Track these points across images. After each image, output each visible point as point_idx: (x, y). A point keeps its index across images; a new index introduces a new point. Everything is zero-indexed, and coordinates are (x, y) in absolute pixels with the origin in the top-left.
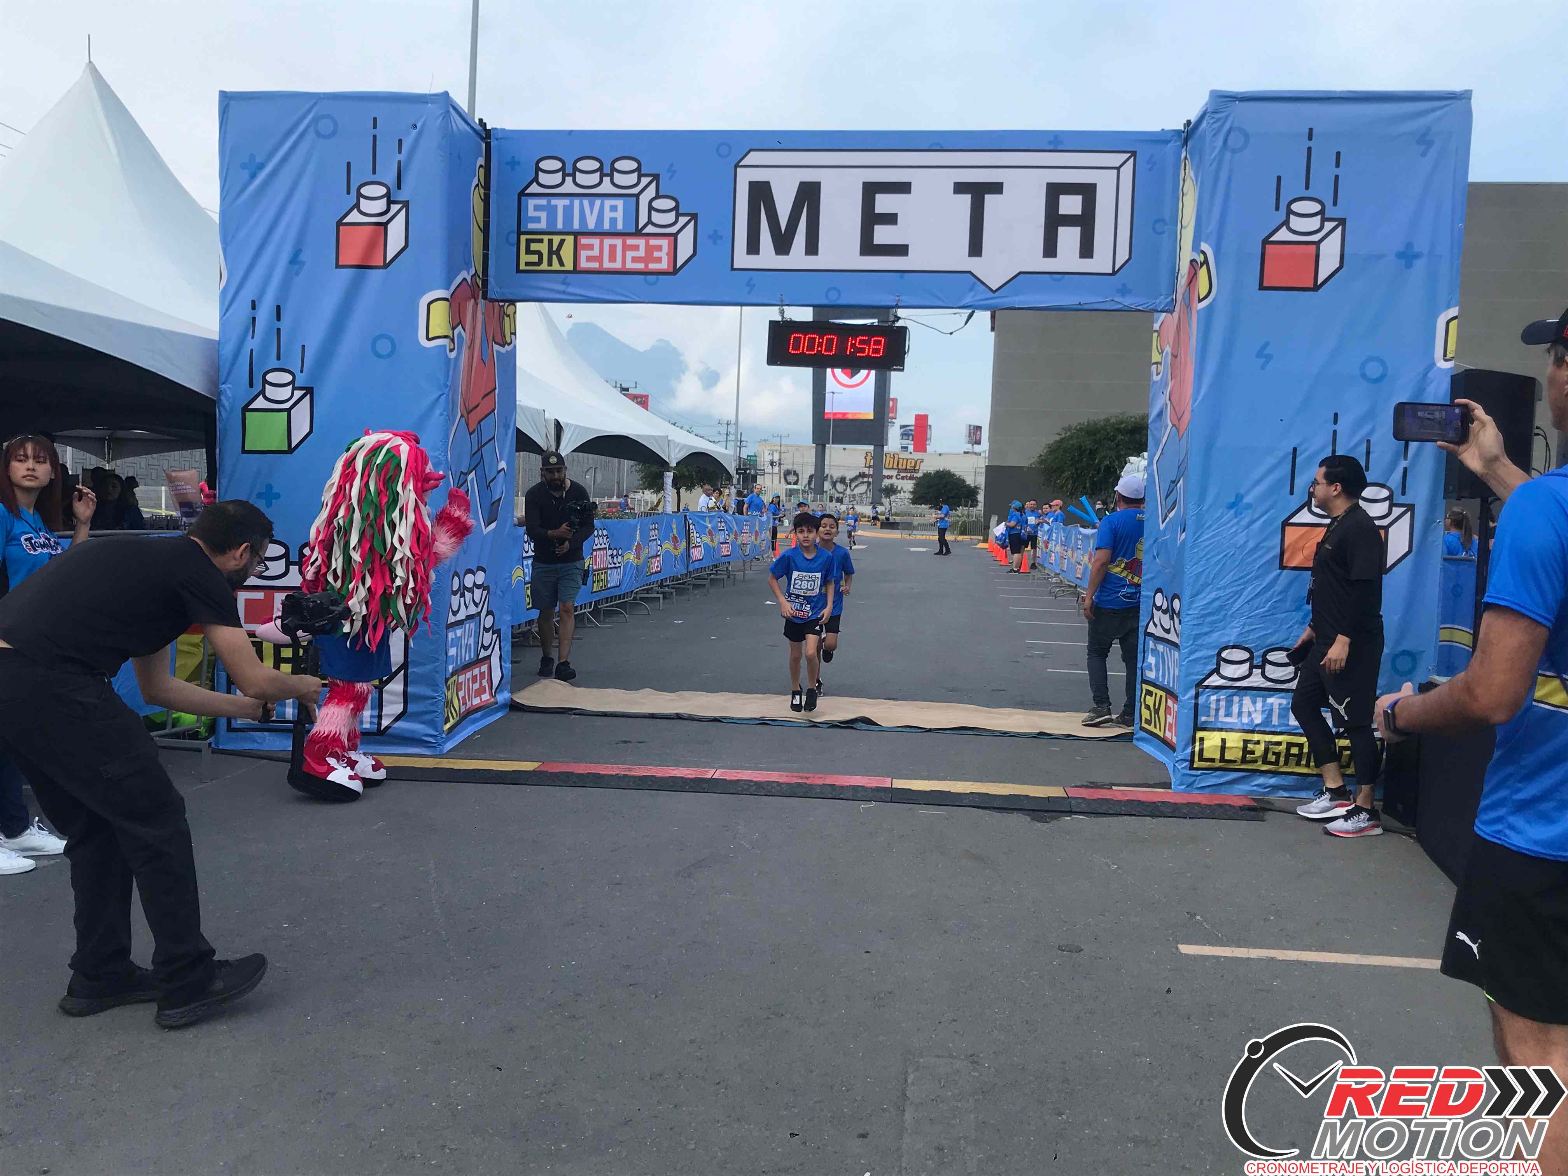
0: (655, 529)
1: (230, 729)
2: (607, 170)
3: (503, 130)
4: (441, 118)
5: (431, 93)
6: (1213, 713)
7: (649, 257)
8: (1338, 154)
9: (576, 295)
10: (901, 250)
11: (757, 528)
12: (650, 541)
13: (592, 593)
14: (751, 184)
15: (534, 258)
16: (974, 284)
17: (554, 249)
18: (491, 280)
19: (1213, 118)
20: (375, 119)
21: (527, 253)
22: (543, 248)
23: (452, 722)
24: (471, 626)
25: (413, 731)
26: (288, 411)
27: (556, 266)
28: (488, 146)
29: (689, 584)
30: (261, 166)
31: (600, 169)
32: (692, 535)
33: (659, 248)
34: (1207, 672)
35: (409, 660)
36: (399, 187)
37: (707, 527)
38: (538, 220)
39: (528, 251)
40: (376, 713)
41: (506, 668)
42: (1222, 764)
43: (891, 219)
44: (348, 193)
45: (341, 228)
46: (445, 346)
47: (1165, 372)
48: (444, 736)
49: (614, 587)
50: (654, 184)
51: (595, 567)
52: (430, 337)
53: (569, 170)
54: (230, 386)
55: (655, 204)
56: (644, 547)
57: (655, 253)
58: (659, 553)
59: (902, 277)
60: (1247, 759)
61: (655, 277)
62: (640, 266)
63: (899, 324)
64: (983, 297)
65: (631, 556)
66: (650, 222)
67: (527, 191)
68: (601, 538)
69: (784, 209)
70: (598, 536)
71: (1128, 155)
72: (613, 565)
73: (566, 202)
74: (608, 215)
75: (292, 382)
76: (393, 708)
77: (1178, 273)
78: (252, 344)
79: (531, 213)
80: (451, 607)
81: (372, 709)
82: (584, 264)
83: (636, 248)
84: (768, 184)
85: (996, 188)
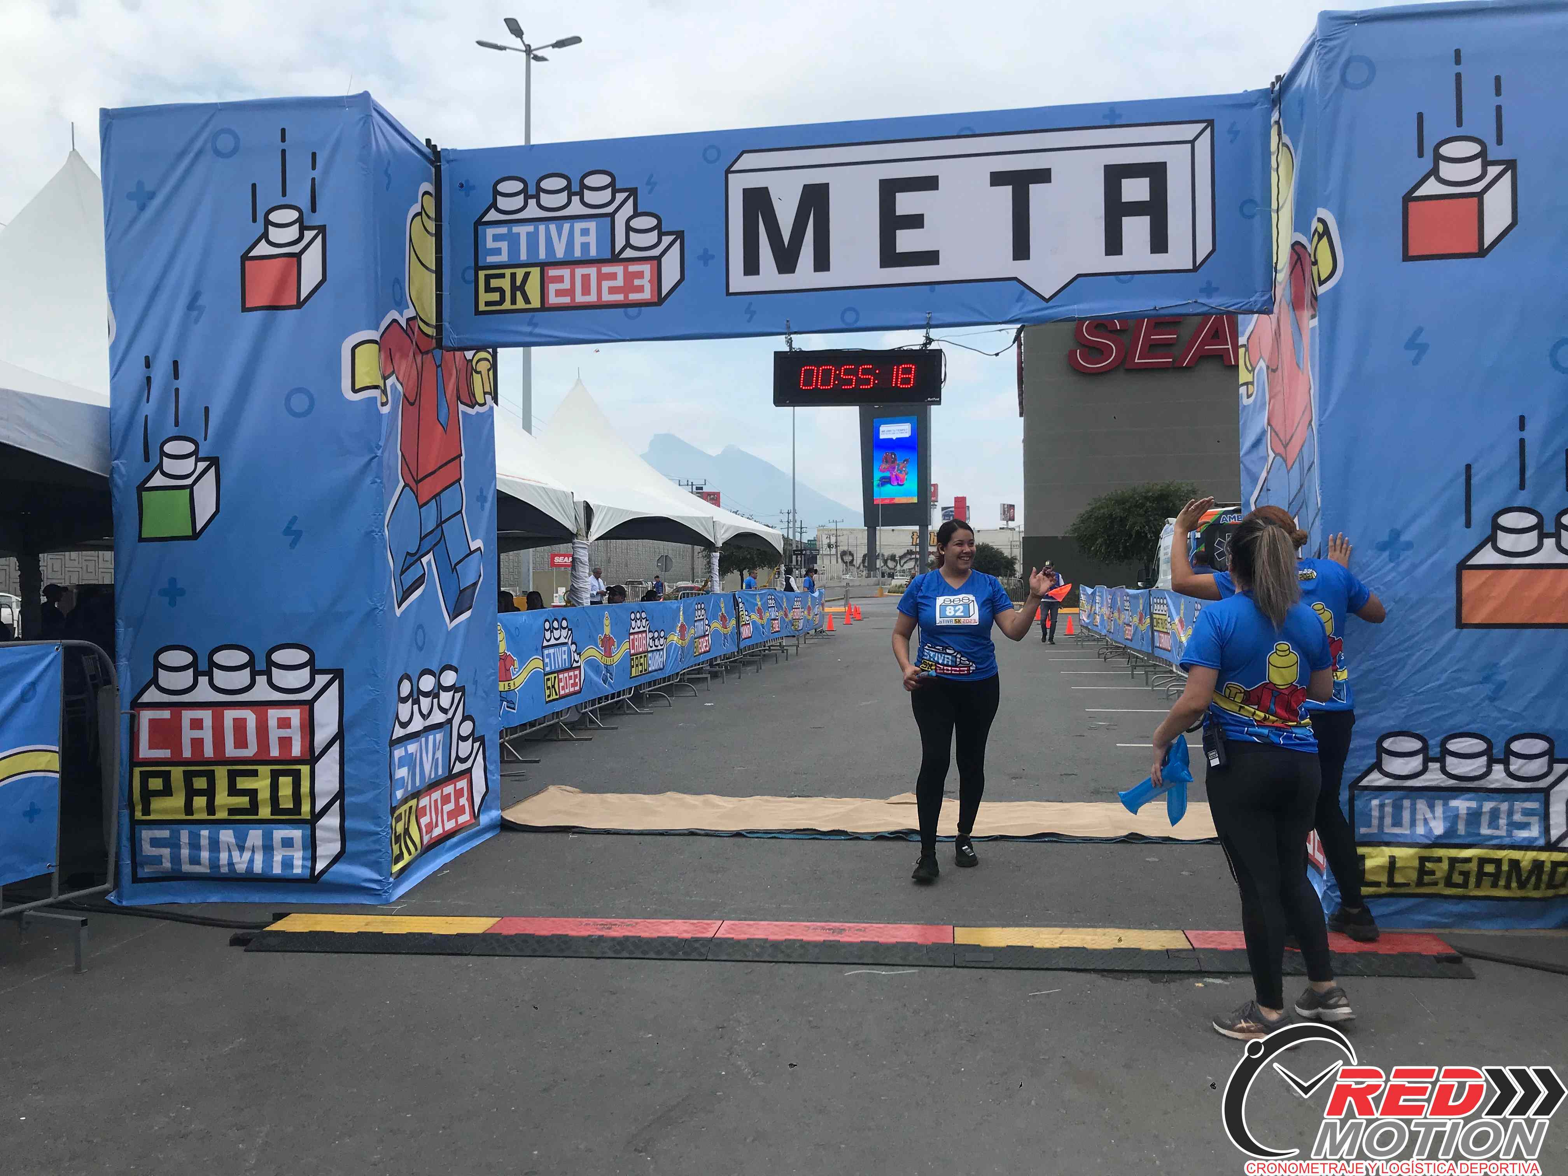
0: (701, 608)
1: (136, 879)
2: (575, 187)
3: (454, 151)
4: (361, 123)
5: (350, 94)
6: (1375, 822)
7: (629, 286)
8: (1498, 79)
9: (546, 336)
10: (931, 258)
11: (809, 603)
12: (696, 621)
13: (631, 678)
14: (745, 191)
15: (496, 297)
16: (1022, 293)
17: (518, 284)
18: (446, 324)
19: (1325, 47)
20: (283, 131)
21: (486, 292)
22: (505, 284)
23: (407, 858)
24: (439, 736)
25: (350, 875)
26: (191, 487)
27: (520, 304)
28: (438, 170)
29: (741, 662)
30: (152, 195)
31: (568, 188)
32: (741, 613)
33: (640, 275)
34: (1363, 768)
35: (345, 786)
36: (314, 210)
37: (757, 604)
38: (498, 252)
39: (488, 289)
40: (309, 854)
41: (494, 780)
42: (1390, 889)
43: (916, 221)
44: (254, 220)
45: (247, 263)
46: (376, 398)
47: (1260, 394)
48: (391, 880)
49: (656, 671)
50: (631, 199)
51: (632, 652)
52: (357, 388)
53: (532, 191)
54: (124, 461)
55: (634, 223)
56: (689, 629)
57: (635, 281)
58: (707, 633)
59: (932, 291)
60: (1425, 881)
61: (636, 310)
62: (619, 297)
63: (933, 346)
64: (1033, 308)
65: (675, 638)
66: (628, 245)
67: (485, 219)
68: (639, 622)
69: (786, 218)
70: (636, 619)
71: (1205, 124)
72: (654, 648)
73: (530, 228)
74: (578, 240)
75: (195, 453)
76: (328, 848)
77: (1276, 263)
78: (148, 409)
79: (490, 244)
80: (397, 717)
81: (304, 848)
82: (553, 300)
83: (613, 276)
84: (765, 190)
85: (1043, 176)
